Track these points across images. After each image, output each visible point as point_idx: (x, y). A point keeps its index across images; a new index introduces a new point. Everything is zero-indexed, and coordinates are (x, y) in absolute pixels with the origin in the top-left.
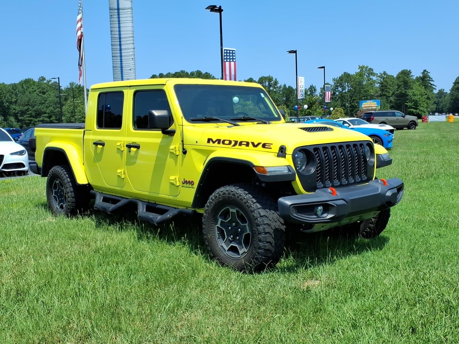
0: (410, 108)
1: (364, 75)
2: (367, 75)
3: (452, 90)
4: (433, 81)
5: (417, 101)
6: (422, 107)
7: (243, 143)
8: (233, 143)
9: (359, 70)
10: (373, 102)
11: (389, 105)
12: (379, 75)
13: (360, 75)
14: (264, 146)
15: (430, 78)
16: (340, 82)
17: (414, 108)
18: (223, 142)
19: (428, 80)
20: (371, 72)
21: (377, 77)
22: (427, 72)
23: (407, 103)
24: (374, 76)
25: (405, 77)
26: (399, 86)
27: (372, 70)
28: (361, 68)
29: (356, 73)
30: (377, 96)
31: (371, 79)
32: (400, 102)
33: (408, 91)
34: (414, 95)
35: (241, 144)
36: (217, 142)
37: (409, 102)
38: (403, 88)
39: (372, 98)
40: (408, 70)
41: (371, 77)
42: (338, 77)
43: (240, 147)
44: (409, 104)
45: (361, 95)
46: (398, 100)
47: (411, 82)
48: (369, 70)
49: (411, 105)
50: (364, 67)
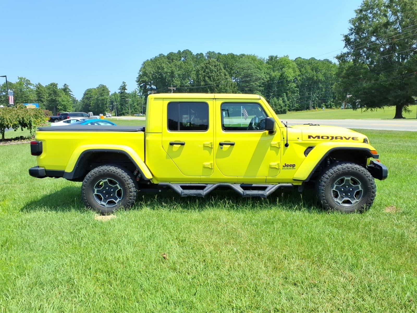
0: (60, 110)
1: (24, 84)
2: (26, 84)
3: (83, 98)
4: (71, 92)
5: (65, 105)
6: (69, 109)
7: (338, 138)
8: (330, 138)
9: (19, 81)
10: (33, 105)
11: (44, 107)
12: (35, 85)
13: (20, 84)
14: (353, 139)
15: (69, 90)
16: (4, 88)
17: (64, 110)
18: (322, 137)
19: (69, 91)
20: (28, 83)
21: (33, 87)
22: (67, 85)
23: (58, 106)
24: (31, 85)
25: (54, 88)
26: (50, 95)
27: (29, 81)
28: (21, 79)
29: (16, 82)
30: (35, 101)
31: (29, 87)
32: (52, 106)
33: (57, 98)
34: (63, 101)
35: (336, 138)
36: (317, 138)
37: (60, 106)
38: (53, 96)
39: (31, 102)
40: (56, 83)
41: (29, 86)
42: (2, 84)
43: (336, 140)
44: (60, 107)
45: (23, 99)
46: (50, 104)
47: (58, 92)
48: (27, 81)
49: (61, 108)
50: (22, 78)
